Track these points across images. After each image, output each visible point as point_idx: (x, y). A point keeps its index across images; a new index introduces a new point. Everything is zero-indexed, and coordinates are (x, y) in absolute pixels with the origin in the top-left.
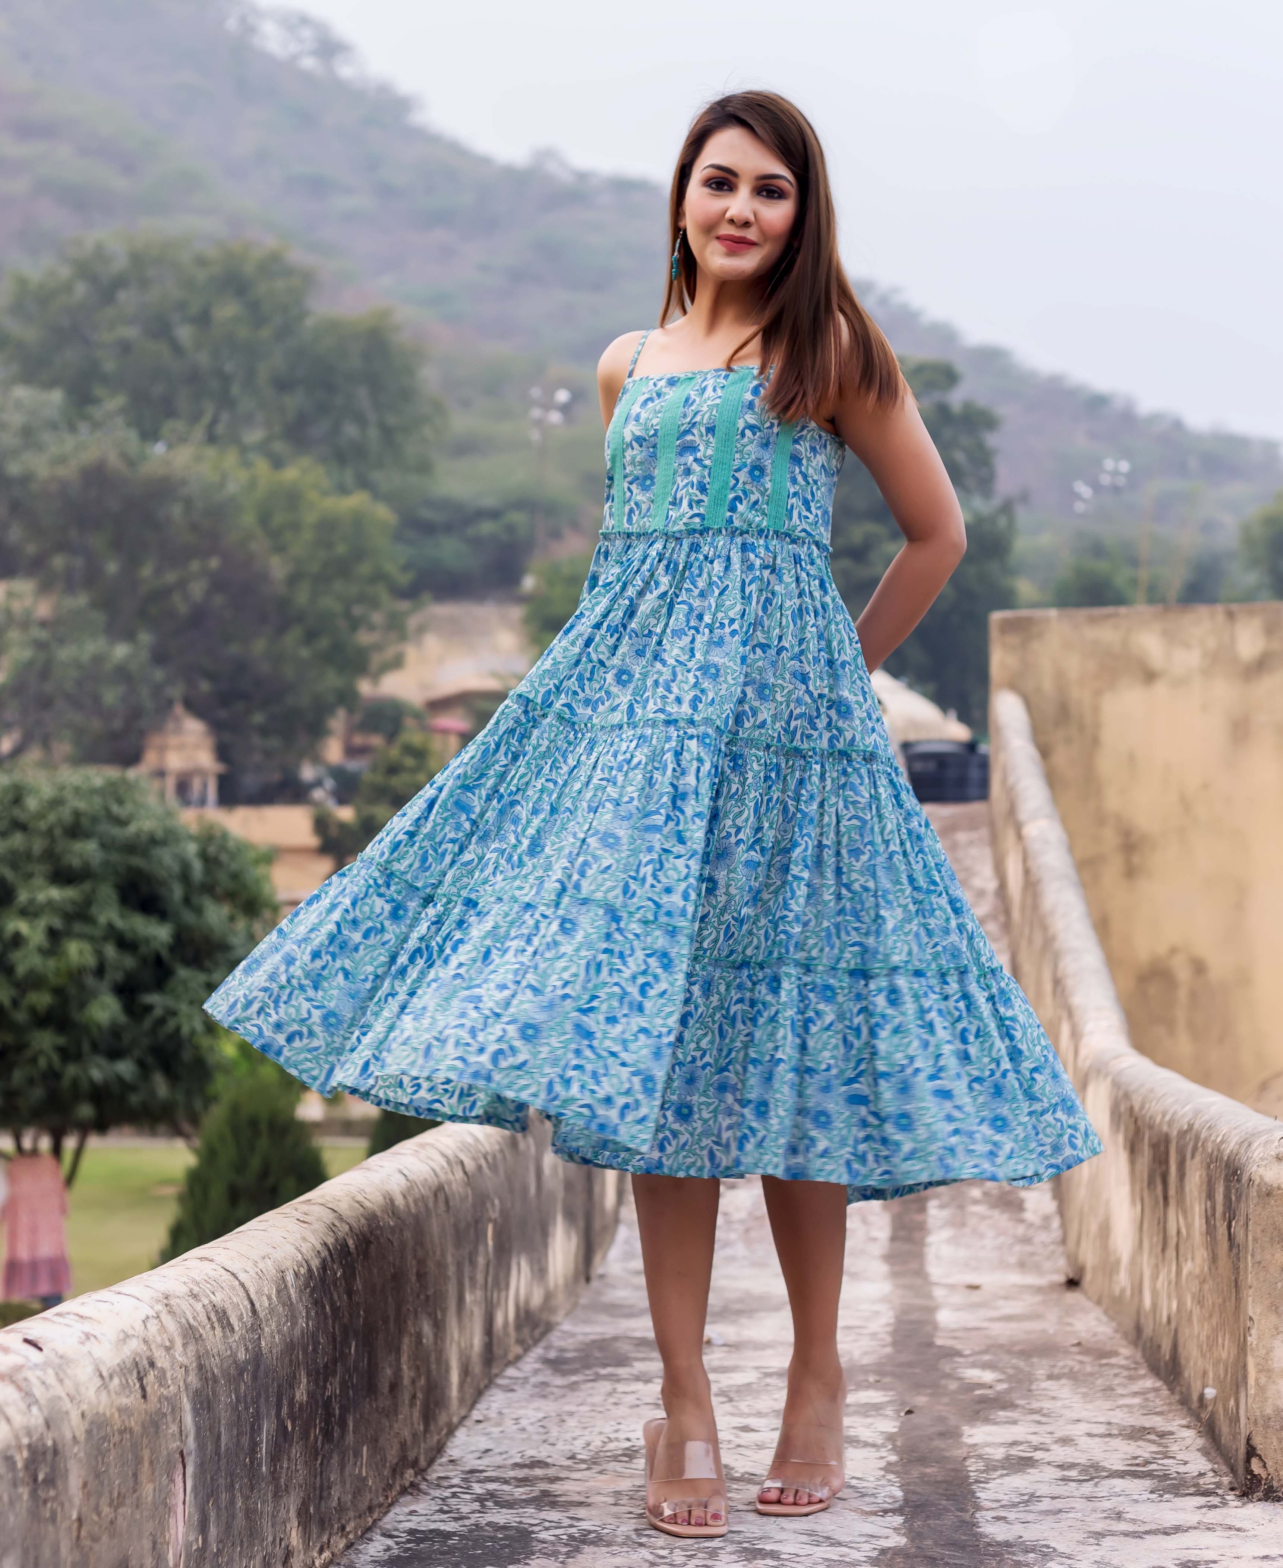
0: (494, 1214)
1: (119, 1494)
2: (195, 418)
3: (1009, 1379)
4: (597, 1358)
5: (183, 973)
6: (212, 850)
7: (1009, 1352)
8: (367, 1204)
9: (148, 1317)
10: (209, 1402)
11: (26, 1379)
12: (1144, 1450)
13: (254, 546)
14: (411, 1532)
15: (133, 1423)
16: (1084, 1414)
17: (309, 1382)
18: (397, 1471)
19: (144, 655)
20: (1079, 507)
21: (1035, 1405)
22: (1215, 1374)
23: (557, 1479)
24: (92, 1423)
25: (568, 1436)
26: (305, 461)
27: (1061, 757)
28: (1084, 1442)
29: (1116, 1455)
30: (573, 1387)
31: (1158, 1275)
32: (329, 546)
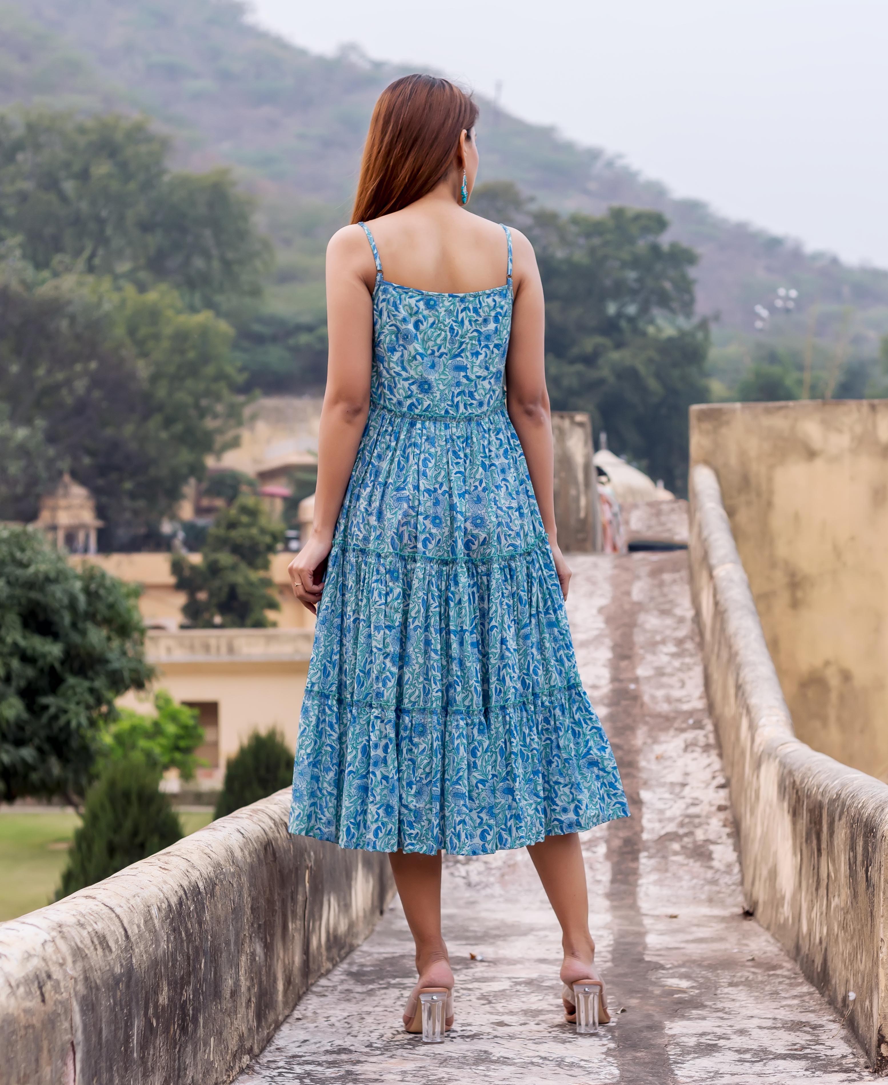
0: (311, 863)
1: (25, 1074)
2: (78, 253)
3: (700, 986)
4: (388, 971)
5: (71, 680)
6: (93, 586)
7: (700, 966)
8: (213, 855)
9: (45, 941)
10: (93, 1005)
12: (802, 1038)
13: (124, 353)
15: (35, 1021)
16: (756, 1012)
17: (169, 990)
18: (236, 1056)
19: (40, 436)
20: (759, 324)
21: (720, 1005)
22: (855, 982)
23: (359, 1062)
25: (366, 1030)
26: (163, 287)
27: (743, 516)
28: (756, 1033)
29: (779, 1043)
30: (370, 993)
31: (813, 908)
32: (182, 352)
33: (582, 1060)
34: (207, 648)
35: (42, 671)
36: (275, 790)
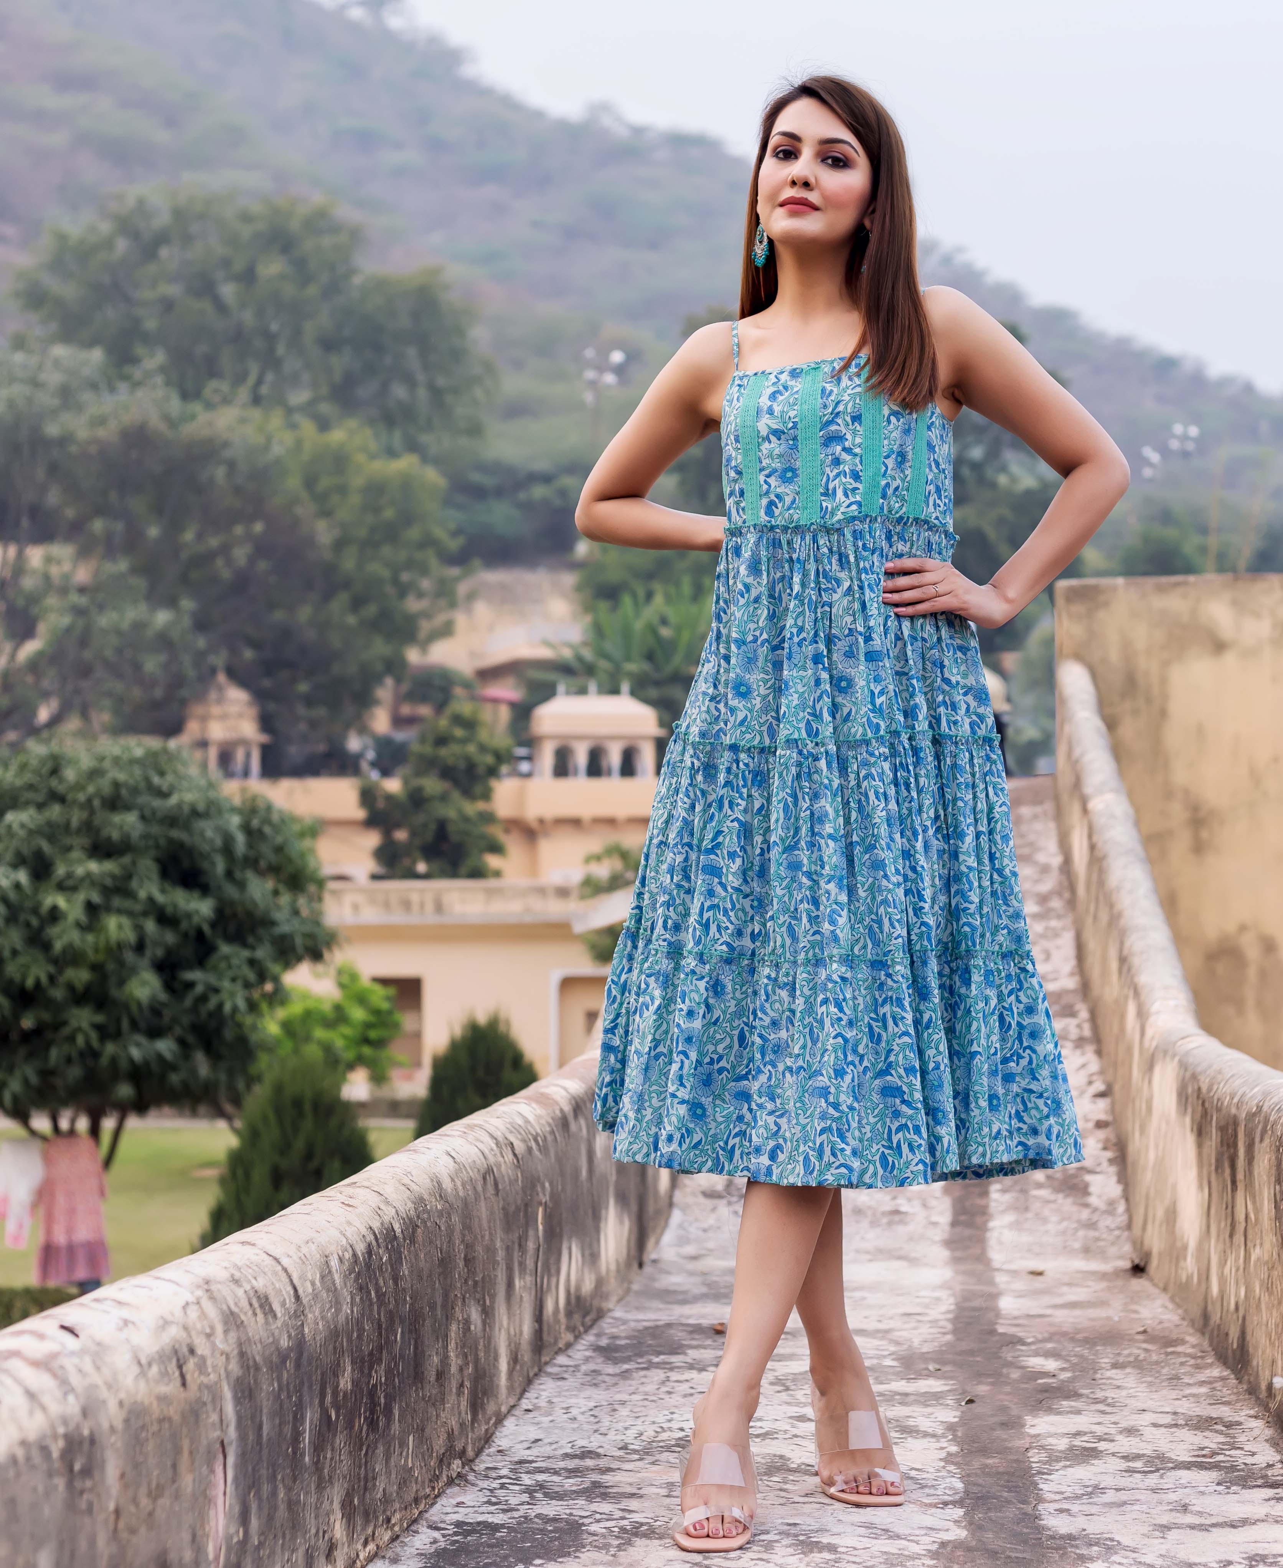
0: (545, 1198)
1: (158, 1486)
2: (239, 379)
3: (1073, 1367)
4: (650, 1346)
5: (225, 949)
6: (255, 823)
7: (1073, 1339)
8: (413, 1187)
9: (187, 1304)
10: (250, 1390)
11: (62, 1367)
12: (1212, 1440)
13: (299, 510)
14: (459, 1524)
15: (173, 1412)
16: (1149, 1404)
17: (353, 1370)
18: (443, 1461)
19: (187, 622)
20: (1147, 472)
21: (1100, 1394)
23: (609, 1470)
24: (130, 1412)
25: (620, 1426)
26: (352, 423)
27: (1128, 729)
28: (1149, 1433)
29: (1182, 1446)
30: (625, 1375)
31: (1226, 1261)
32: (377, 510)
33: (912, 1469)
34: (406, 905)
35: (185, 935)
36: (497, 1098)
